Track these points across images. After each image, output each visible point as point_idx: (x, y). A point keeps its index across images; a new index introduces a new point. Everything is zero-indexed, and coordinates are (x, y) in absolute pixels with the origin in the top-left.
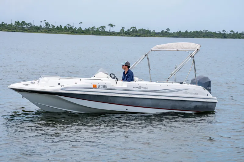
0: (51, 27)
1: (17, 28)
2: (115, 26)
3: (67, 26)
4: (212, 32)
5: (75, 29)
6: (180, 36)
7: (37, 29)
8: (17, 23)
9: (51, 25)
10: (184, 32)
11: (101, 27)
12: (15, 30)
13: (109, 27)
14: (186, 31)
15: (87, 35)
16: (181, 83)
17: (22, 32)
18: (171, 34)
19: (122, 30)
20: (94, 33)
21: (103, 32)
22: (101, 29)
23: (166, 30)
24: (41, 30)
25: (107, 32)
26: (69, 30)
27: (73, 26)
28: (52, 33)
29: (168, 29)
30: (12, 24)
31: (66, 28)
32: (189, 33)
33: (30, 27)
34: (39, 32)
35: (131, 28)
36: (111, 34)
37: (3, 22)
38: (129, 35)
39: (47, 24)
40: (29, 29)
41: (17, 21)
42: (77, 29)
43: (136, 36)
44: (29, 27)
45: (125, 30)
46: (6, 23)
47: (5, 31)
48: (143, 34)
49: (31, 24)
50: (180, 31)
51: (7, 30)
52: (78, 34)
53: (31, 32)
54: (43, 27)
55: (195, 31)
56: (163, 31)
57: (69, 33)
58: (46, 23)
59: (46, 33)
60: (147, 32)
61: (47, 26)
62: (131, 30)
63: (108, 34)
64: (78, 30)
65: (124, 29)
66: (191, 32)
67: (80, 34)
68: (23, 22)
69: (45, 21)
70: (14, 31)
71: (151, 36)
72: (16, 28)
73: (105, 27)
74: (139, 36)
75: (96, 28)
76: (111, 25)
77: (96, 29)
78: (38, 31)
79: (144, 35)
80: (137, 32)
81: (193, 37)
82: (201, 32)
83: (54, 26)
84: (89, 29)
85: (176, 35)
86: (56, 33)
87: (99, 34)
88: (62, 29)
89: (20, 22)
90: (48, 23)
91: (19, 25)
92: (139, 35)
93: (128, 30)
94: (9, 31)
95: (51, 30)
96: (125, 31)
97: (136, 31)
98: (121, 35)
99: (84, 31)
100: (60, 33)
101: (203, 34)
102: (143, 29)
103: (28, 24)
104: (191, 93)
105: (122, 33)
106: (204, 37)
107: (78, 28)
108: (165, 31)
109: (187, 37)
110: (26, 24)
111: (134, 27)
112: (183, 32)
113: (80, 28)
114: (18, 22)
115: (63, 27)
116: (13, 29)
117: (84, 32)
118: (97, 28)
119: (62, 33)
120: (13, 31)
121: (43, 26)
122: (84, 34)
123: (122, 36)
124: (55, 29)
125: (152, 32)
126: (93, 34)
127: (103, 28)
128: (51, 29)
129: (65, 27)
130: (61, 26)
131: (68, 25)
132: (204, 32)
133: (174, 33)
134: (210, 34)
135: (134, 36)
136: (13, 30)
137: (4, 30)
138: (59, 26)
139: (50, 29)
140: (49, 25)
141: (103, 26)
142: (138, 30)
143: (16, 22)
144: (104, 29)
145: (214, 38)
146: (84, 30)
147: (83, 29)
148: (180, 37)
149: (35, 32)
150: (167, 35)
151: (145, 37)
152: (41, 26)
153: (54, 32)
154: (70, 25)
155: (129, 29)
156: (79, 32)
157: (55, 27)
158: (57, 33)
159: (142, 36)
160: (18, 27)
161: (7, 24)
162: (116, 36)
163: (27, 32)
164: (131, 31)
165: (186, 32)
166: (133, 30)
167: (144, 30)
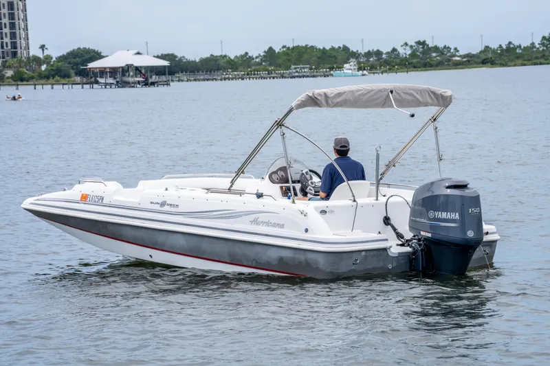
1: (547, 53)
8: (548, 40)
12: (543, 61)
30: (533, 44)
37: (510, 43)
46: (517, 44)
47: (515, 65)
51: (520, 61)
70: (541, 64)
72: (544, 55)
94: (525, 65)
104: (268, 224)
116: (537, 58)
136: (536, 61)
137: (513, 63)
143: (544, 38)
161: (520, 46)
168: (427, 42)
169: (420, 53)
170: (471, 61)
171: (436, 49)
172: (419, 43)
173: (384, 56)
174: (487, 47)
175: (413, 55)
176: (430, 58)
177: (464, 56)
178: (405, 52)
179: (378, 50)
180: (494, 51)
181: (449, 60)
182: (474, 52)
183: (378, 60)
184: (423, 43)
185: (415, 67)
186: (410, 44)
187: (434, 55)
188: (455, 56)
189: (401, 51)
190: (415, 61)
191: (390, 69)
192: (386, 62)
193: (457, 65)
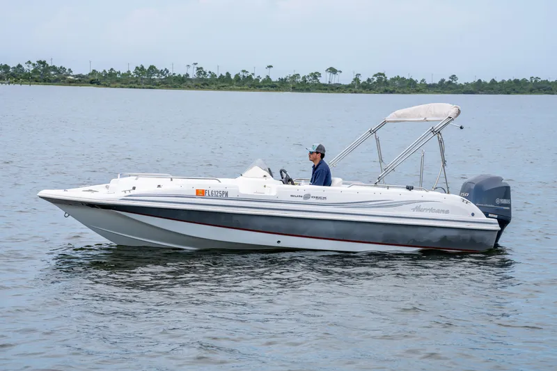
0: (208, 77)
1: (139, 80)
2: (341, 72)
3: (241, 74)
4: (550, 81)
5: (257, 80)
6: (480, 90)
7: (179, 82)
8: (140, 70)
9: (208, 73)
10: (488, 82)
11: (312, 73)
12: (136, 85)
13: (328, 74)
14: (493, 80)
15: (283, 91)
16: (409, 188)
17: (150, 88)
18: (461, 86)
19: (356, 79)
20: (298, 88)
21: (316, 85)
22: (310, 78)
23: (450, 78)
24: (189, 83)
25: (324, 85)
26: (246, 83)
27: (253, 74)
28: (210, 89)
29: (453, 77)
30: (129, 71)
31: (239, 79)
32: (500, 83)
33: (166, 78)
34: (184, 88)
35: (375, 75)
36: (332, 90)
37: (112, 69)
38: (370, 90)
39: (200, 70)
40: (163, 83)
41: (139, 66)
42: (261, 80)
43: (386, 92)
44: (163, 77)
45: (363, 79)
46: (117, 71)
47: (115, 87)
48: (400, 88)
49: (168, 72)
50: (480, 81)
51: (118, 84)
52: (264, 90)
53: (168, 87)
54: (191, 77)
55: (512, 80)
56: (443, 80)
57: (245, 87)
58: (198, 69)
59: (197, 89)
60: (410, 84)
61: (199, 75)
62: (376, 79)
63: (326, 89)
64: (264, 81)
65: (360, 78)
66: (503, 81)
67: (268, 90)
68: (152, 68)
69: (196, 64)
70: (134, 88)
71: (418, 91)
72: (137, 81)
73: (320, 74)
74: (391, 92)
75: (301, 76)
76: (333, 71)
77: (300, 80)
78: (182, 85)
79: (402, 90)
80: (386, 83)
81: (508, 93)
82: (524, 81)
83: (213, 75)
84: (286, 79)
85: (472, 89)
86: (219, 89)
87: (308, 90)
88: (231, 80)
89: (147, 68)
90: (201, 68)
91: (143, 74)
92: (391, 90)
93: (369, 80)
94: (122, 87)
95: (207, 82)
96: (361, 82)
97: (386, 81)
98: (353, 90)
99: (276, 84)
100: (226, 90)
101: (530, 87)
102: (400, 77)
103: (162, 72)
105: (356, 87)
106: (532, 91)
107: (263, 77)
108: (447, 80)
109: (496, 93)
110: (157, 71)
111: (380, 74)
112: (485, 83)
113: (268, 76)
114: (142, 67)
115: (233, 77)
116: (131, 83)
117: (276, 86)
118: (304, 78)
119: (231, 90)
120: (131, 87)
121: (193, 74)
122: (277, 90)
123: (355, 92)
124: (217, 80)
125: (419, 82)
126: (294, 89)
127: (315, 77)
128: (207, 80)
129: (237, 76)
130: (227, 73)
131: (243, 71)
132: (532, 81)
133: (467, 84)
134: (545, 85)
135: (381, 93)
136: (131, 85)
137: (114, 85)
138: (224, 74)
139: (205, 82)
140: (205, 73)
141: (316, 73)
142: (388, 79)
143: (137, 68)
144: (319, 78)
145: (553, 94)
146: (276, 82)
147: (274, 78)
148: (478, 93)
149: (175, 87)
150: (451, 89)
151: (404, 93)
152: (187, 75)
153: (214, 86)
154: (247, 72)
155: (370, 78)
156: (265, 86)
157: (216, 76)
158: (222, 90)
159: (398, 93)
160: (142, 79)
161: (119, 73)
162: (343, 92)
163: (160, 88)
164: (375, 83)
165: (493, 82)
166: (379, 80)
167: (403, 78)
168: (47, 62)
169: (42, 70)
170: (80, 81)
171: (54, 68)
172: (40, 62)
173: (11, 70)
174: (94, 71)
175: (35, 71)
176: (49, 75)
177: (77, 76)
178: (29, 69)
179: (6, 65)
180: (100, 74)
181: (65, 78)
182: (84, 74)
183: (6, 73)
184: (44, 63)
185: (37, 81)
186: (33, 62)
187: (53, 73)
188: (69, 75)
189: (25, 67)
190: (36, 76)
191: (15, 81)
192: (13, 75)
193: (71, 83)
